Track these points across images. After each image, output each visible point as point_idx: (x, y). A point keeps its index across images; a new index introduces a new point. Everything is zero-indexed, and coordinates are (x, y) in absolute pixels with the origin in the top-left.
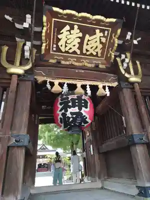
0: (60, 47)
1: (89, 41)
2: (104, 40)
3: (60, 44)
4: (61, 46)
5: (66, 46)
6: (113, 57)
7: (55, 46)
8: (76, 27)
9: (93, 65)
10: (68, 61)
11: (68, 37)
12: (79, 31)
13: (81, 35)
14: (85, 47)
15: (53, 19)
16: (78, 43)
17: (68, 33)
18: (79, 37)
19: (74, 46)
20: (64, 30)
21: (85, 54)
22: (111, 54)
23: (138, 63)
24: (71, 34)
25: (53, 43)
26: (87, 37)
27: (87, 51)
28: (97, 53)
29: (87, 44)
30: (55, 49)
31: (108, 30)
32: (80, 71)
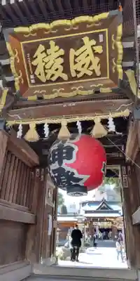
0: (38, 77)
1: (76, 57)
2: (99, 49)
3: (37, 73)
4: (40, 74)
5: (46, 74)
6: (120, 71)
7: (32, 77)
8: (52, 43)
9: (91, 92)
10: (53, 93)
11: (46, 60)
12: (57, 48)
13: (62, 52)
14: (73, 67)
15: (21, 43)
16: (62, 64)
17: (44, 54)
18: (61, 56)
19: (57, 70)
20: (38, 53)
21: (76, 78)
22: (116, 69)
24: (47, 55)
25: (30, 74)
26: (72, 52)
27: (77, 72)
28: (93, 71)
29: (75, 63)
30: (33, 81)
31: (103, 33)
32: (70, 105)
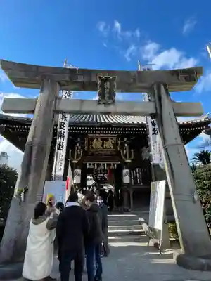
2: (113, 142)
4: (93, 146)
5: (96, 146)
8: (99, 139)
9: (109, 153)
13: (102, 141)
16: (101, 144)
20: (94, 141)
22: (117, 148)
23: (132, 150)
24: (97, 142)
25: (90, 146)
26: (105, 142)
27: (106, 147)
28: (111, 147)
